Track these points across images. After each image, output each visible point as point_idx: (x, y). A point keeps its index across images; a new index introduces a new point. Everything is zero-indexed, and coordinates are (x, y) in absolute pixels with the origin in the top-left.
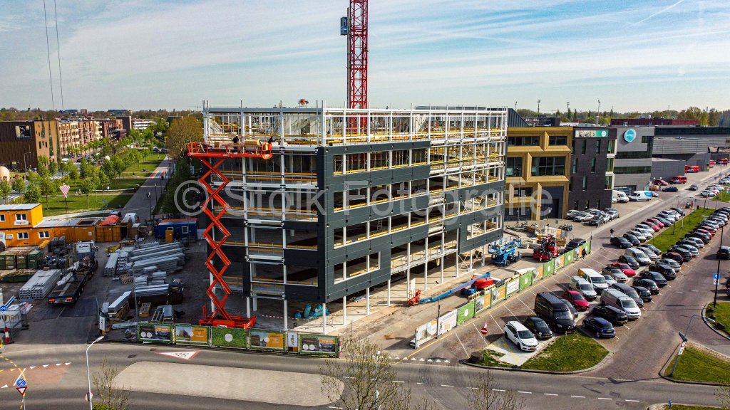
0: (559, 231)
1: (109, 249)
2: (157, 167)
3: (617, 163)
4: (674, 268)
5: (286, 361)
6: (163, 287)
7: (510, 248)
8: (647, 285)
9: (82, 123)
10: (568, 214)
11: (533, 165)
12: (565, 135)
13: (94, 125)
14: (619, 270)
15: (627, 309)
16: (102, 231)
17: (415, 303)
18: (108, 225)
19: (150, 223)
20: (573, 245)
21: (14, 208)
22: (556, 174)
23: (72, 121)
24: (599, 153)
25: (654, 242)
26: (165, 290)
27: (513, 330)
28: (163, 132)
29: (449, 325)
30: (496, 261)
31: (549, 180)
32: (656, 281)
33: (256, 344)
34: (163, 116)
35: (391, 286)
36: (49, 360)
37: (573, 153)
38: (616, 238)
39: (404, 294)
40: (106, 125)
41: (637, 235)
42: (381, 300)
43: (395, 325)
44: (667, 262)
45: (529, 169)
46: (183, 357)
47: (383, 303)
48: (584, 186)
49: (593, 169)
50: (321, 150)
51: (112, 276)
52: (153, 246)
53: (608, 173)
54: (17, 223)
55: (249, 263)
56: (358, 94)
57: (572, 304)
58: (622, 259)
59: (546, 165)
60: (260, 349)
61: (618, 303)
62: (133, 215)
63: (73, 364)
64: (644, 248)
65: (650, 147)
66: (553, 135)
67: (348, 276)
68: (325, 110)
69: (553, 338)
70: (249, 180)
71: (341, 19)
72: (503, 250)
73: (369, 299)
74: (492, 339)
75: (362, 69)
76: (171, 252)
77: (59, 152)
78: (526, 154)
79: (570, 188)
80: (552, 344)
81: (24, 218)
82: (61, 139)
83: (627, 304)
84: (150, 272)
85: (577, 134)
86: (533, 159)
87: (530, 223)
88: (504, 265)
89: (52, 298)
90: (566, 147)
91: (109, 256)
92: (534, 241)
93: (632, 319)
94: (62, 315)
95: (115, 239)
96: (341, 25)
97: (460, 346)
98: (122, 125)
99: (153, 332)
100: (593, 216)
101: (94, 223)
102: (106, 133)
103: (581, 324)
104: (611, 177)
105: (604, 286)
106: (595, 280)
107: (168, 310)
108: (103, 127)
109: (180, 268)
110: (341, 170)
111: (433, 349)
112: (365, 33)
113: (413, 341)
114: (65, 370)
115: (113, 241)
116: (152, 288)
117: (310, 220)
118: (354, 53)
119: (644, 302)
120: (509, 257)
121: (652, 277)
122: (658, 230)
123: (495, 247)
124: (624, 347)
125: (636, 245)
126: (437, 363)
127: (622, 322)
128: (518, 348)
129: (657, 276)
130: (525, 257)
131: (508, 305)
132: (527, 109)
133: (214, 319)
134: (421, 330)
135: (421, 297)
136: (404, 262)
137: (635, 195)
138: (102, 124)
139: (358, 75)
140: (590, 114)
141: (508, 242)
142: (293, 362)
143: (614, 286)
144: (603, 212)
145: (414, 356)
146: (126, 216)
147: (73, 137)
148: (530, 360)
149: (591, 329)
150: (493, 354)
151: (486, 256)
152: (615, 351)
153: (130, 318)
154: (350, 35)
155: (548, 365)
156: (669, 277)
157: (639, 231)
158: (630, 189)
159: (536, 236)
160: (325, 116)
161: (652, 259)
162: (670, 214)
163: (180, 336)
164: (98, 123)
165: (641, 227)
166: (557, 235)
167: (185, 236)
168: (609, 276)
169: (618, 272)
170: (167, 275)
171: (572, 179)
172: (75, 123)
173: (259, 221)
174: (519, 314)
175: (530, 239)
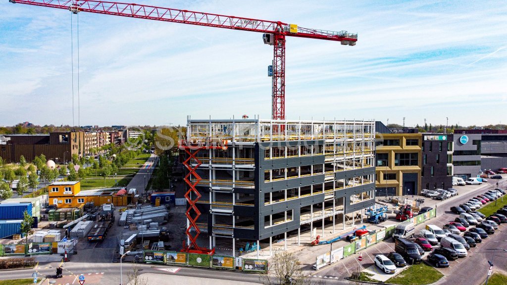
0: (415, 203)
1: (121, 210)
2: (146, 161)
3: (455, 158)
4: (493, 226)
5: (235, 275)
6: (157, 232)
7: (380, 211)
8: (473, 236)
9: (98, 134)
10: (422, 192)
11: (396, 158)
12: (417, 139)
13: (106, 135)
14: (454, 227)
15: (457, 250)
16: (116, 198)
17: (316, 244)
18: (120, 195)
19: (145, 195)
20: (424, 210)
21: (64, 184)
22: (412, 164)
23: (92, 132)
24: (441, 151)
25: (481, 210)
26: (157, 234)
27: (380, 260)
28: (149, 140)
29: (338, 257)
30: (371, 220)
31: (406, 169)
32: (479, 234)
33: (216, 265)
34: (148, 130)
35: (301, 234)
36: (91, 271)
37: (424, 151)
38: (454, 208)
39: (309, 239)
40: (113, 135)
41: (469, 206)
42: (294, 242)
43: (303, 257)
44: (488, 223)
45: (393, 161)
46: (171, 271)
47: (295, 244)
48: (432, 173)
49: (438, 162)
50: (257, 144)
51: (124, 226)
52: (149, 208)
53: (449, 165)
54: (65, 193)
55: (212, 214)
56: (279, 112)
57: (420, 246)
58: (458, 220)
59: (404, 159)
60: (219, 268)
61: (452, 245)
62: (134, 190)
63: (106, 274)
64: (473, 214)
65: (479, 147)
66: (408, 139)
67: (273, 224)
68: (260, 120)
69: (407, 266)
70: (213, 163)
71: (269, 67)
72: (375, 213)
73: (286, 241)
74: (366, 266)
75: (281, 97)
76: (160, 212)
77: (84, 152)
78: (390, 151)
79: (423, 174)
80: (406, 269)
81: (70, 190)
82: (86, 144)
83: (457, 246)
84: (149, 223)
85: (426, 138)
86: (396, 154)
87: (394, 198)
88: (376, 223)
89: (90, 237)
90: (418, 146)
91: (121, 214)
92: (397, 208)
93: (462, 257)
94: (96, 247)
95: (124, 204)
96: (269, 70)
97: (345, 269)
98: (122, 136)
99: (153, 256)
100: (439, 193)
101: (112, 194)
102: (112, 140)
103: (426, 259)
104: (451, 167)
105: (443, 236)
106: (437, 232)
107: (161, 244)
108: (111, 136)
109: (166, 221)
110: (269, 156)
111: (328, 271)
112: (283, 75)
113: (315, 266)
114: (101, 277)
115: (122, 206)
116: (149, 232)
117: (250, 187)
118: (276, 87)
119: (470, 247)
120: (379, 218)
121: (477, 231)
122: (485, 203)
123: (369, 211)
124: (455, 273)
125: (467, 212)
126: (330, 279)
127: (454, 258)
128: (383, 271)
129: (481, 231)
130: (390, 218)
131: (379, 247)
132: (396, 123)
133: (190, 249)
134: (319, 258)
135: (320, 240)
136: (309, 218)
137: (470, 180)
138: (110, 134)
139: (279, 100)
140: (441, 127)
141: (379, 208)
142: (239, 276)
143: (449, 236)
144: (446, 191)
145: (316, 274)
146: (130, 190)
147: (93, 142)
148: (391, 278)
149: (433, 261)
150: (366, 274)
151: (364, 218)
152: (448, 275)
153: (137, 249)
154: (274, 76)
155: (403, 282)
156: (489, 232)
157: (471, 203)
158: (467, 176)
159: (398, 205)
160: (259, 124)
161: (479, 221)
162: (494, 193)
163: (169, 259)
164: (108, 134)
165: (473, 201)
166: (413, 205)
167: (168, 203)
168: (447, 230)
169: (454, 228)
170: (159, 225)
171: (423, 168)
172: (95, 134)
173: (218, 188)
174: (385, 252)
175: (394, 207)
